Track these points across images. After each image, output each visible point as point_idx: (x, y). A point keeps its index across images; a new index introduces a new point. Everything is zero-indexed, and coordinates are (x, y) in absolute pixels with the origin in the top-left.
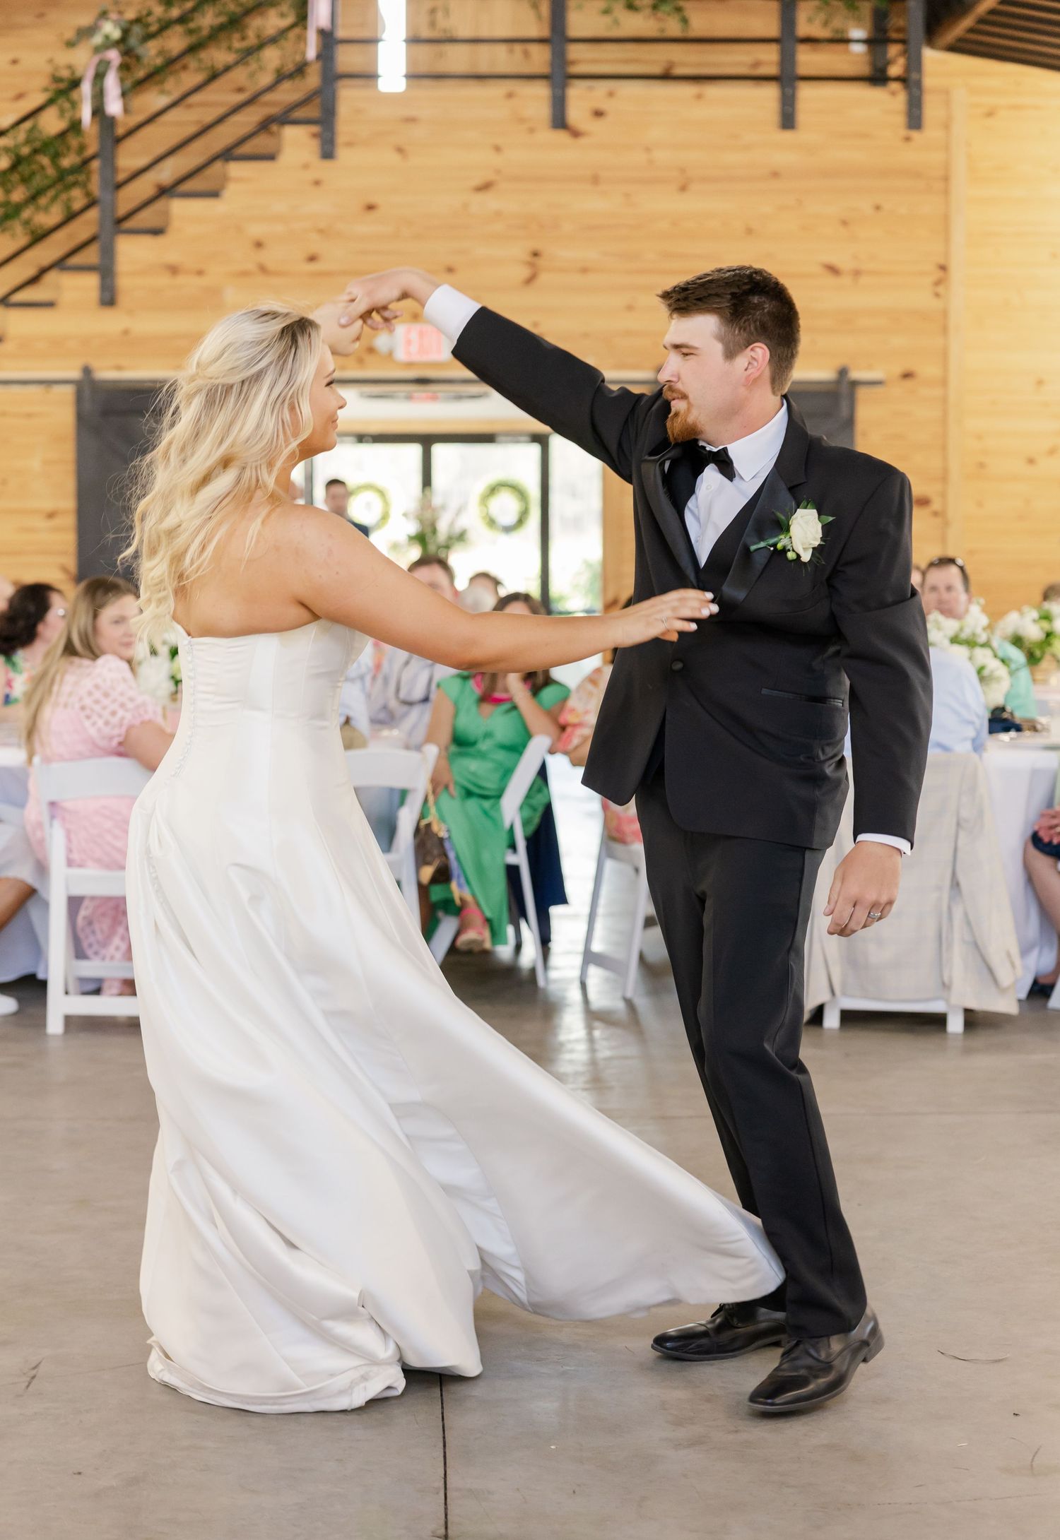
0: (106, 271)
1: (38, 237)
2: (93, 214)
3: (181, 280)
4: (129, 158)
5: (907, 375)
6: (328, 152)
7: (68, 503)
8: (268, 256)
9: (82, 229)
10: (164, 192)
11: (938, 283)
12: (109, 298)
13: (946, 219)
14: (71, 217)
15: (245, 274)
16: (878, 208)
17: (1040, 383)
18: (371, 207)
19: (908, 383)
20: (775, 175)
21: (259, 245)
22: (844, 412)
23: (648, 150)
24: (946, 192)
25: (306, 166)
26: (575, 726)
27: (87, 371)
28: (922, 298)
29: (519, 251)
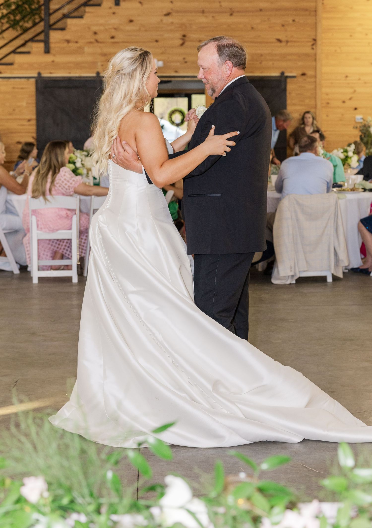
0: (46, 42)
1: (25, 30)
2: (42, 24)
3: (71, 44)
4: (54, 6)
5: (303, 74)
6: (117, 4)
7: (34, 117)
8: (98, 37)
9: (39, 28)
10: (65, 16)
11: (313, 45)
12: (47, 51)
13: (316, 24)
14: (35, 24)
15: (91, 43)
16: (294, 21)
17: (347, 77)
18: (131, 21)
19: (303, 77)
20: (261, 10)
21: (95, 33)
22: (283, 87)
23: (220, 2)
24: (316, 15)
25: (110, 8)
27: (39, 74)
28: (308, 50)
29: (179, 35)
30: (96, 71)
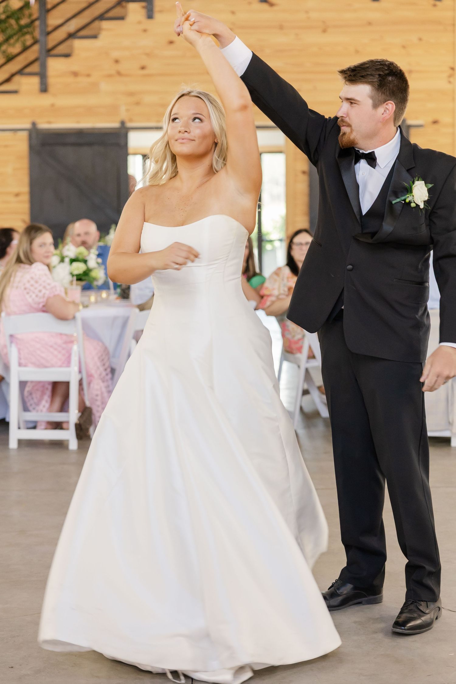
0: (43, 76)
1: (10, 59)
2: (36, 47)
3: (80, 79)
4: (53, 20)
5: (435, 122)
6: (150, 16)
7: (25, 189)
8: (121, 67)
9: (31, 54)
10: (71, 36)
11: (450, 76)
12: (44, 89)
14: (25, 49)
15: (110, 76)
16: (420, 39)
18: (171, 43)
19: (436, 126)
20: (370, 24)
21: (117, 61)
23: (307, 12)
24: (454, 31)
25: (140, 23)
26: (268, 296)
27: (34, 124)
28: (443, 84)
30: (119, 119)
